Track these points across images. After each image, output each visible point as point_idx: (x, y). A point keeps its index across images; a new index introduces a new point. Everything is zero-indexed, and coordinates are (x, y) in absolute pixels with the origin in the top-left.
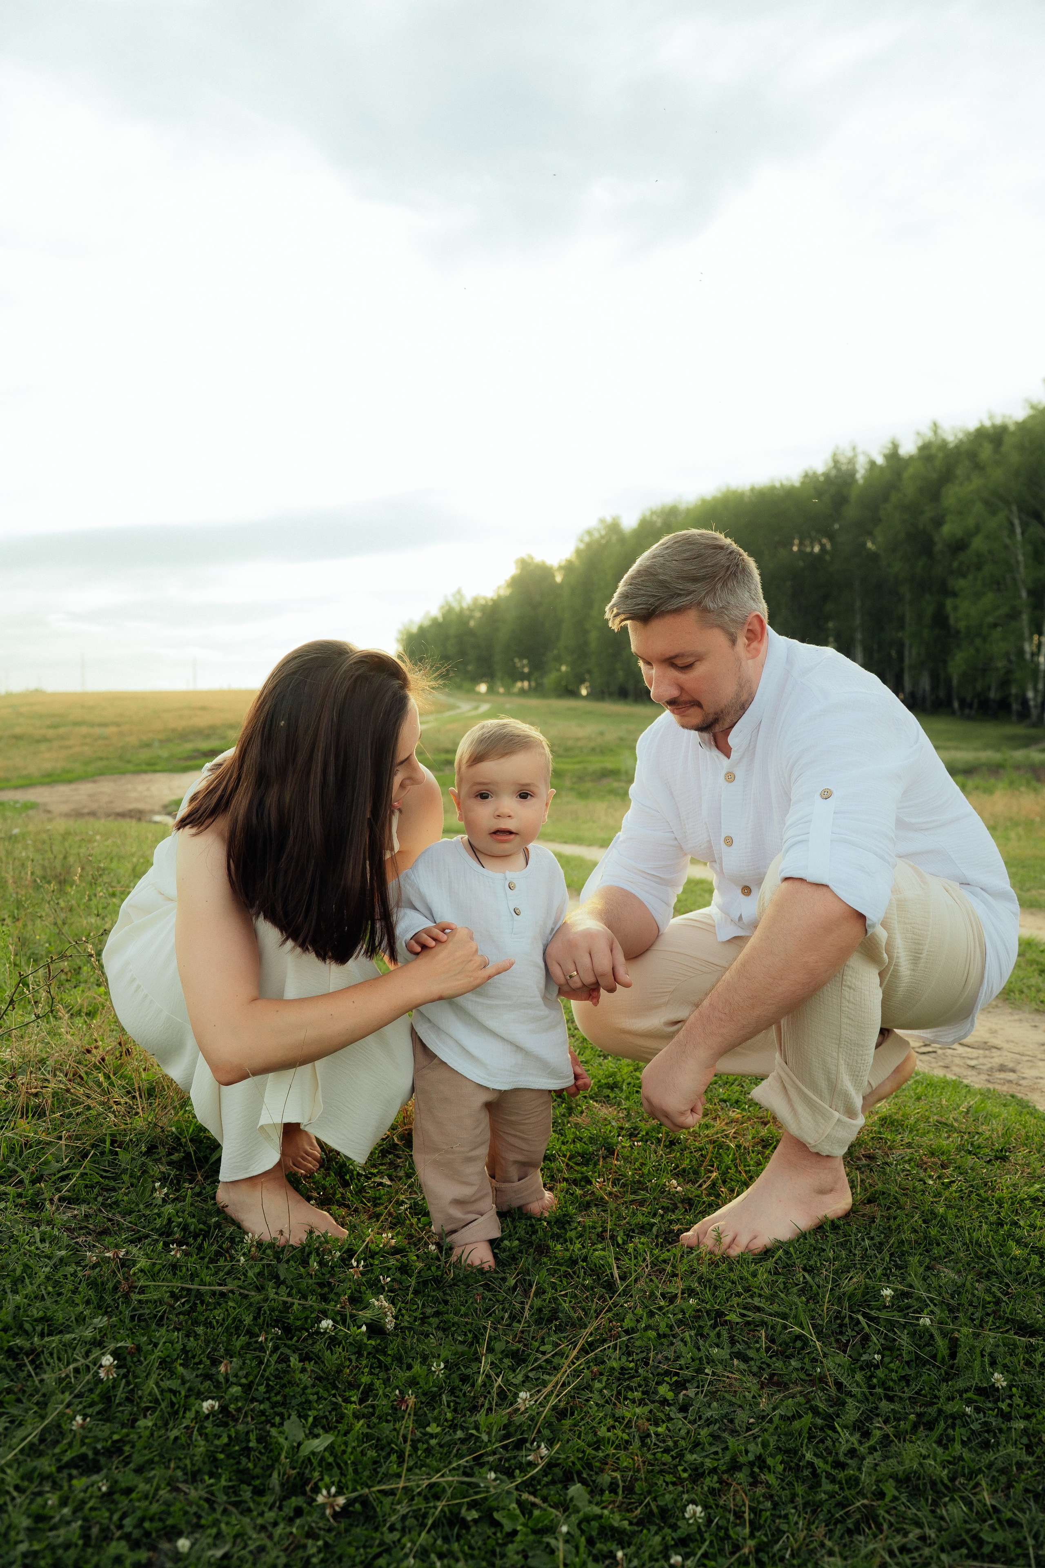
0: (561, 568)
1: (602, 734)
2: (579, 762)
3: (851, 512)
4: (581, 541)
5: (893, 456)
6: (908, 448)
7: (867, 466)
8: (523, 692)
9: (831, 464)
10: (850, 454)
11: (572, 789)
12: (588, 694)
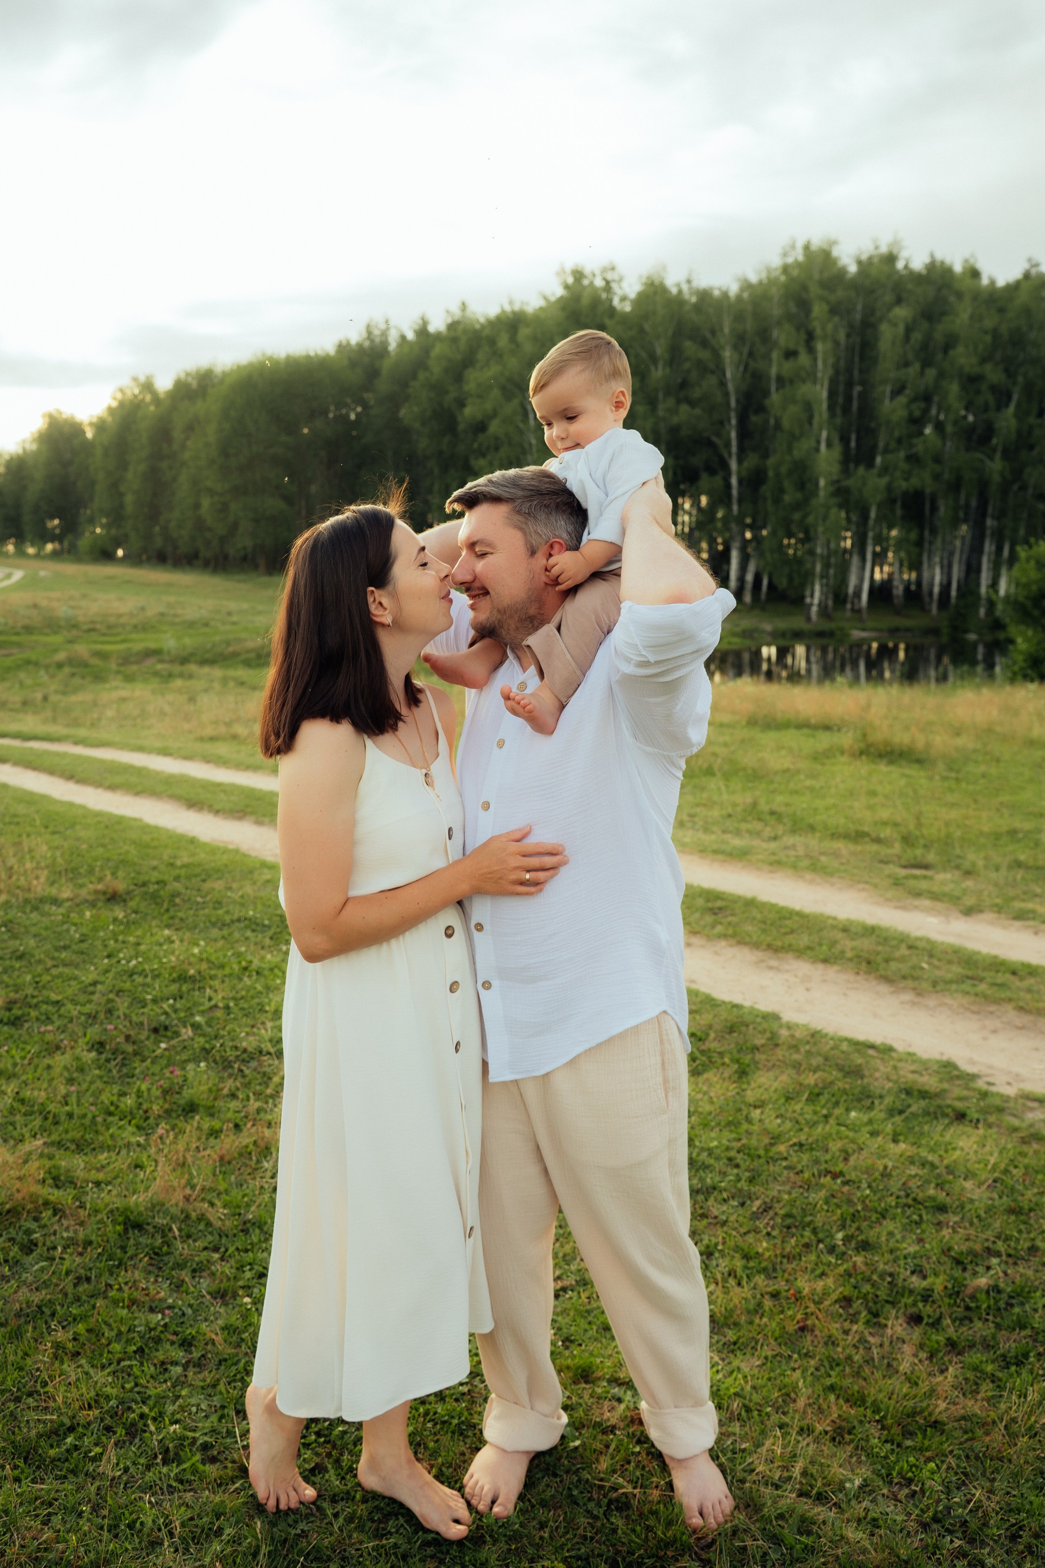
0: (91, 424)
1: (143, 609)
2: (123, 641)
3: (383, 386)
4: (115, 399)
5: (422, 332)
6: (438, 324)
7: (399, 340)
8: (56, 555)
9: (365, 335)
10: (383, 326)
11: (118, 672)
12: (125, 556)
